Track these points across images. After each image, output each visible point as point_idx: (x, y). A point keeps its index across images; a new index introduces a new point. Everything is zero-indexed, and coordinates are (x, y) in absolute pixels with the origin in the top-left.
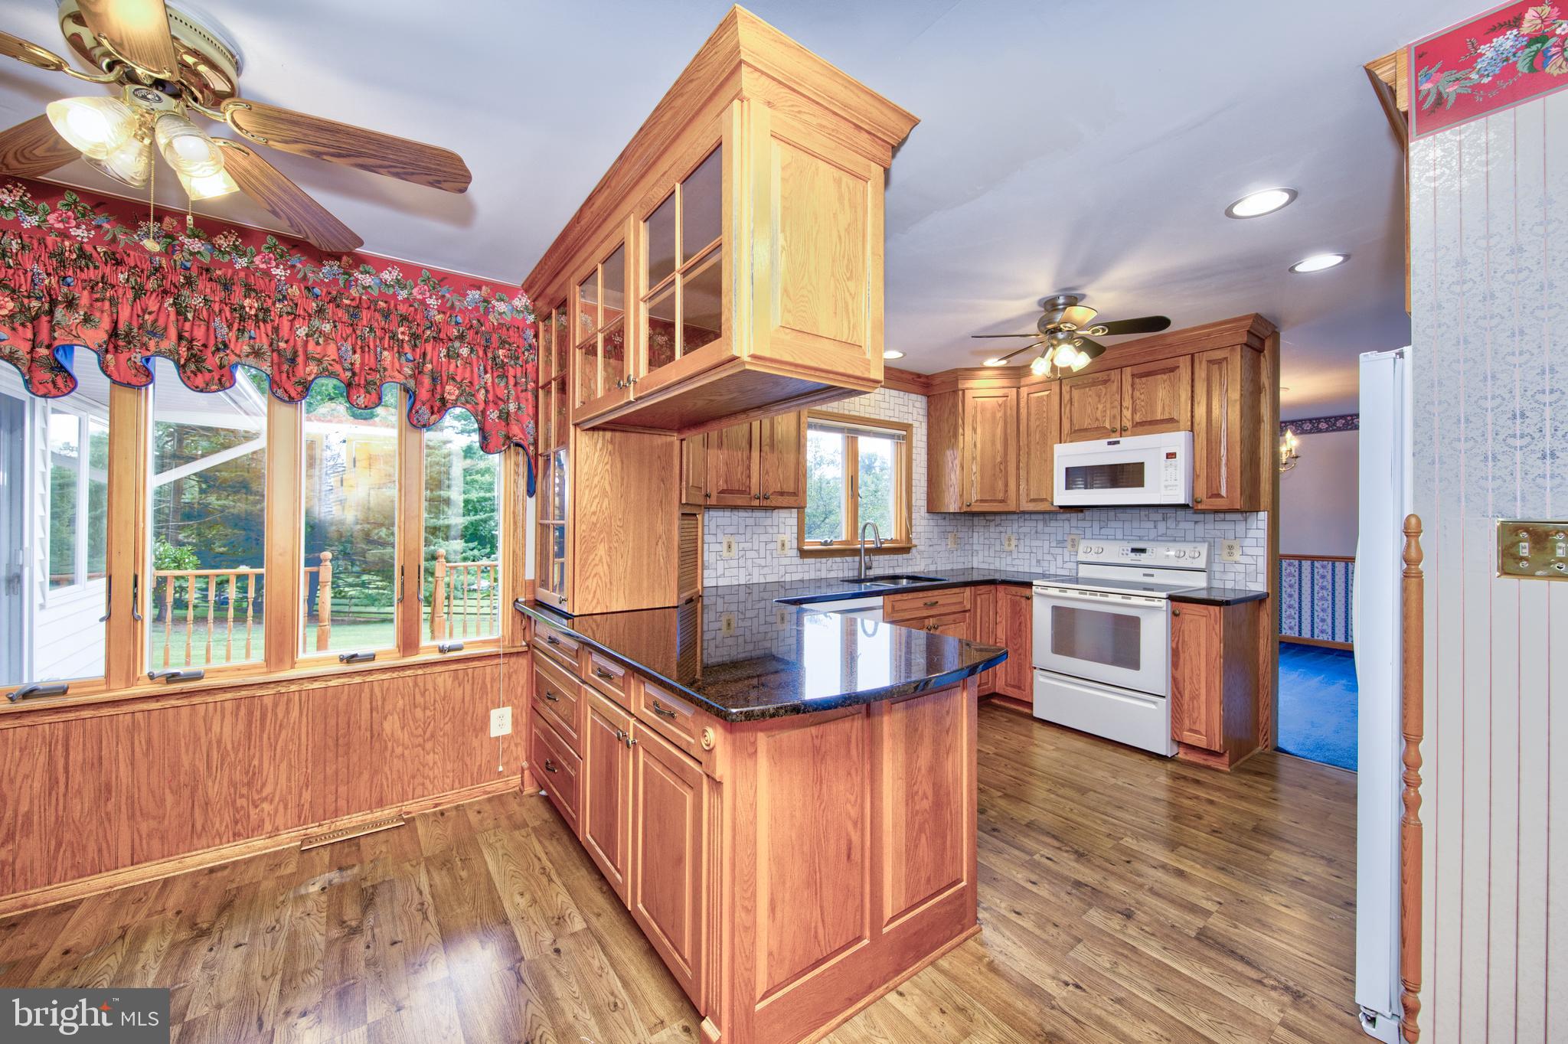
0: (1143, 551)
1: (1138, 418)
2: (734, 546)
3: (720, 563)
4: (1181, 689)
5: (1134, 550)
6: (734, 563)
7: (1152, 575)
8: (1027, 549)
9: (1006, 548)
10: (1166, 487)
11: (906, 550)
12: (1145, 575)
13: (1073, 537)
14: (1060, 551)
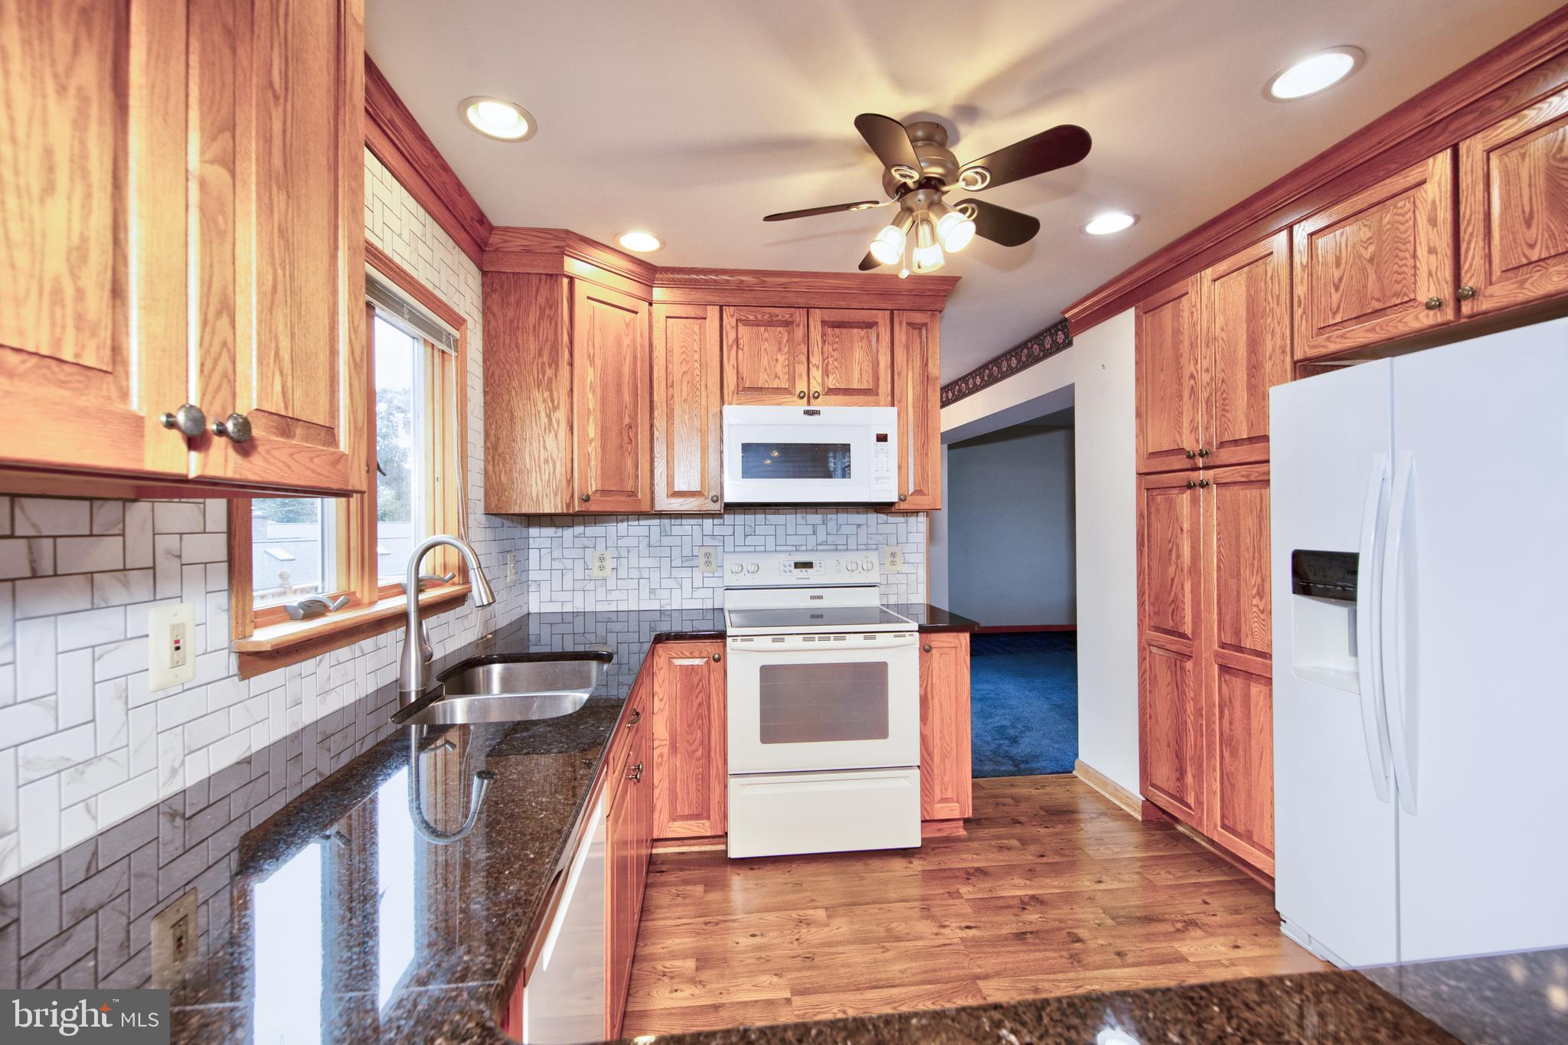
0: (808, 565)
4: (931, 749)
5: (797, 565)
7: (821, 597)
8: (634, 573)
9: (596, 573)
10: (877, 479)
11: (463, 597)
12: (812, 598)
13: (708, 550)
14: (686, 573)
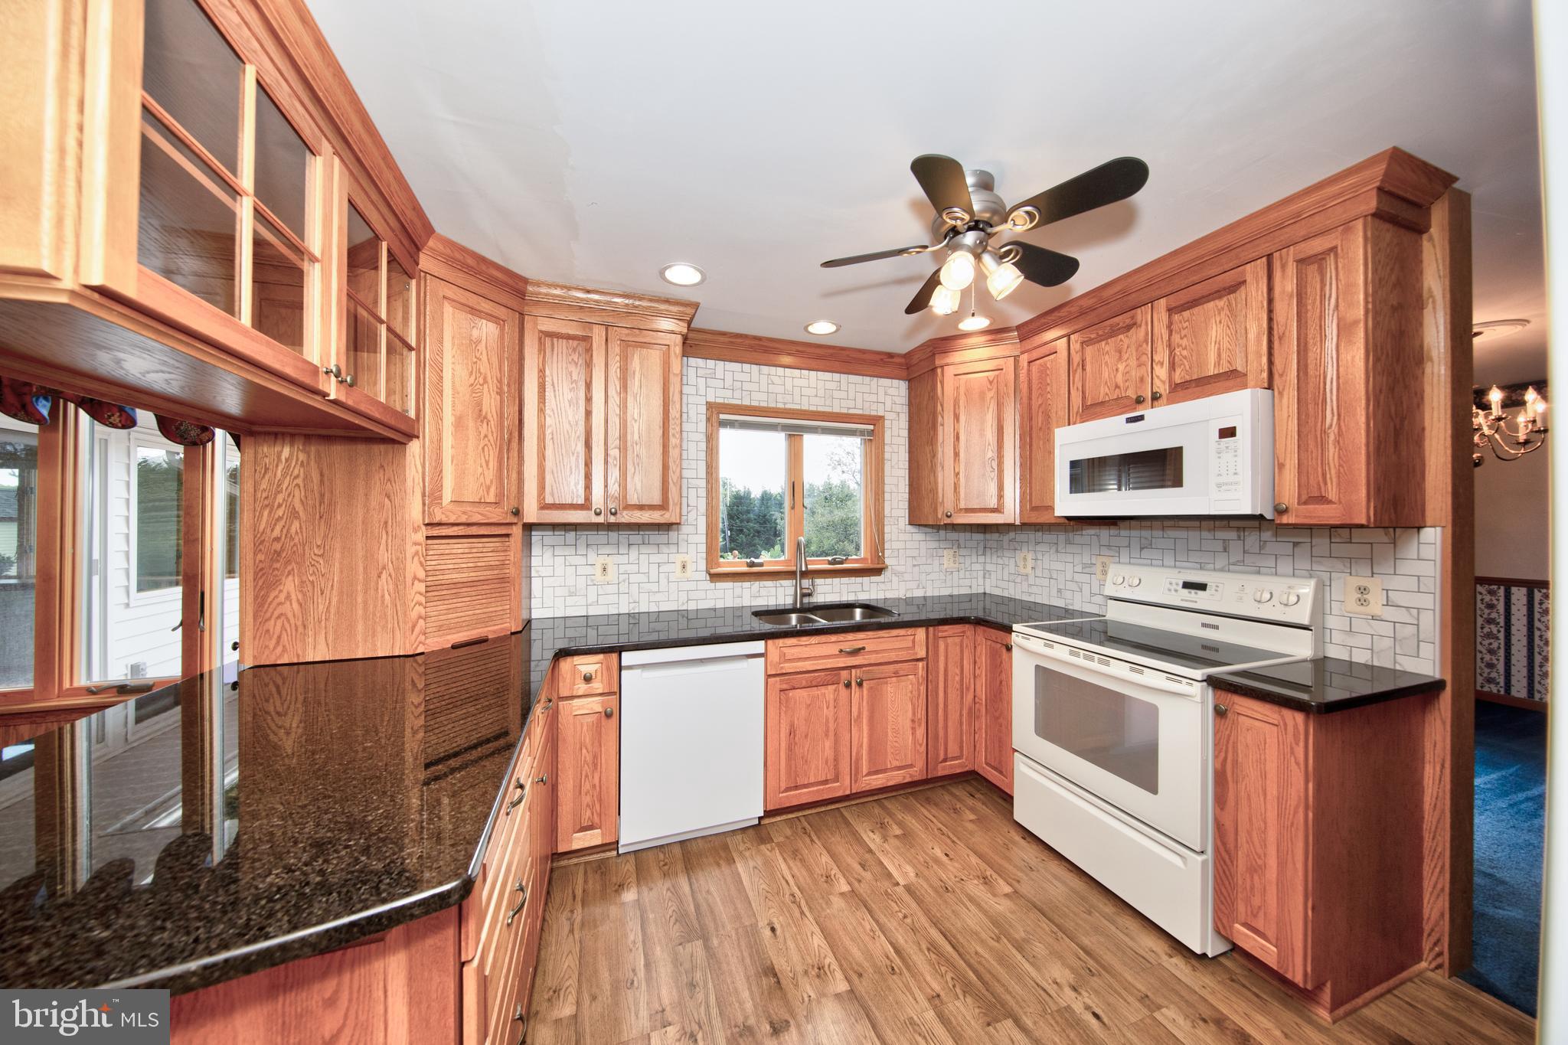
0: (1202, 587)
1: (1178, 378)
2: (611, 569)
3: (592, 590)
4: (1231, 845)
5: (1187, 585)
6: (613, 589)
7: (1216, 627)
8: (1046, 574)
9: (1022, 571)
10: (1219, 486)
11: (878, 571)
12: (1204, 625)
13: (1104, 559)
14: (1085, 578)
